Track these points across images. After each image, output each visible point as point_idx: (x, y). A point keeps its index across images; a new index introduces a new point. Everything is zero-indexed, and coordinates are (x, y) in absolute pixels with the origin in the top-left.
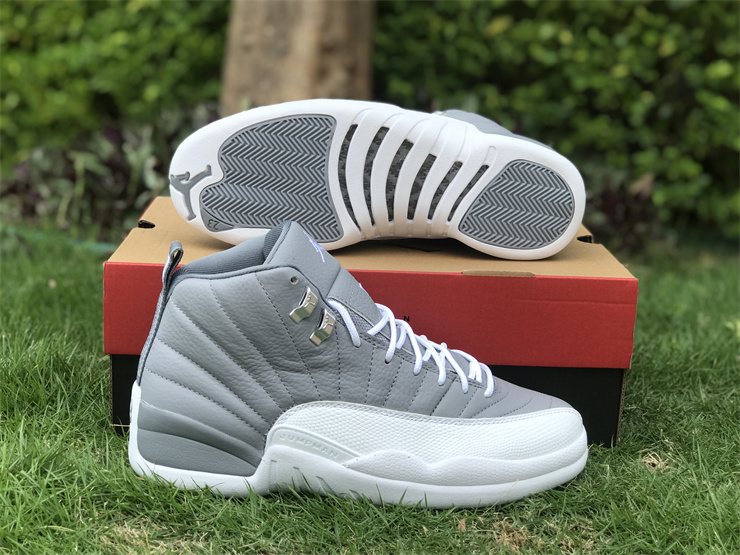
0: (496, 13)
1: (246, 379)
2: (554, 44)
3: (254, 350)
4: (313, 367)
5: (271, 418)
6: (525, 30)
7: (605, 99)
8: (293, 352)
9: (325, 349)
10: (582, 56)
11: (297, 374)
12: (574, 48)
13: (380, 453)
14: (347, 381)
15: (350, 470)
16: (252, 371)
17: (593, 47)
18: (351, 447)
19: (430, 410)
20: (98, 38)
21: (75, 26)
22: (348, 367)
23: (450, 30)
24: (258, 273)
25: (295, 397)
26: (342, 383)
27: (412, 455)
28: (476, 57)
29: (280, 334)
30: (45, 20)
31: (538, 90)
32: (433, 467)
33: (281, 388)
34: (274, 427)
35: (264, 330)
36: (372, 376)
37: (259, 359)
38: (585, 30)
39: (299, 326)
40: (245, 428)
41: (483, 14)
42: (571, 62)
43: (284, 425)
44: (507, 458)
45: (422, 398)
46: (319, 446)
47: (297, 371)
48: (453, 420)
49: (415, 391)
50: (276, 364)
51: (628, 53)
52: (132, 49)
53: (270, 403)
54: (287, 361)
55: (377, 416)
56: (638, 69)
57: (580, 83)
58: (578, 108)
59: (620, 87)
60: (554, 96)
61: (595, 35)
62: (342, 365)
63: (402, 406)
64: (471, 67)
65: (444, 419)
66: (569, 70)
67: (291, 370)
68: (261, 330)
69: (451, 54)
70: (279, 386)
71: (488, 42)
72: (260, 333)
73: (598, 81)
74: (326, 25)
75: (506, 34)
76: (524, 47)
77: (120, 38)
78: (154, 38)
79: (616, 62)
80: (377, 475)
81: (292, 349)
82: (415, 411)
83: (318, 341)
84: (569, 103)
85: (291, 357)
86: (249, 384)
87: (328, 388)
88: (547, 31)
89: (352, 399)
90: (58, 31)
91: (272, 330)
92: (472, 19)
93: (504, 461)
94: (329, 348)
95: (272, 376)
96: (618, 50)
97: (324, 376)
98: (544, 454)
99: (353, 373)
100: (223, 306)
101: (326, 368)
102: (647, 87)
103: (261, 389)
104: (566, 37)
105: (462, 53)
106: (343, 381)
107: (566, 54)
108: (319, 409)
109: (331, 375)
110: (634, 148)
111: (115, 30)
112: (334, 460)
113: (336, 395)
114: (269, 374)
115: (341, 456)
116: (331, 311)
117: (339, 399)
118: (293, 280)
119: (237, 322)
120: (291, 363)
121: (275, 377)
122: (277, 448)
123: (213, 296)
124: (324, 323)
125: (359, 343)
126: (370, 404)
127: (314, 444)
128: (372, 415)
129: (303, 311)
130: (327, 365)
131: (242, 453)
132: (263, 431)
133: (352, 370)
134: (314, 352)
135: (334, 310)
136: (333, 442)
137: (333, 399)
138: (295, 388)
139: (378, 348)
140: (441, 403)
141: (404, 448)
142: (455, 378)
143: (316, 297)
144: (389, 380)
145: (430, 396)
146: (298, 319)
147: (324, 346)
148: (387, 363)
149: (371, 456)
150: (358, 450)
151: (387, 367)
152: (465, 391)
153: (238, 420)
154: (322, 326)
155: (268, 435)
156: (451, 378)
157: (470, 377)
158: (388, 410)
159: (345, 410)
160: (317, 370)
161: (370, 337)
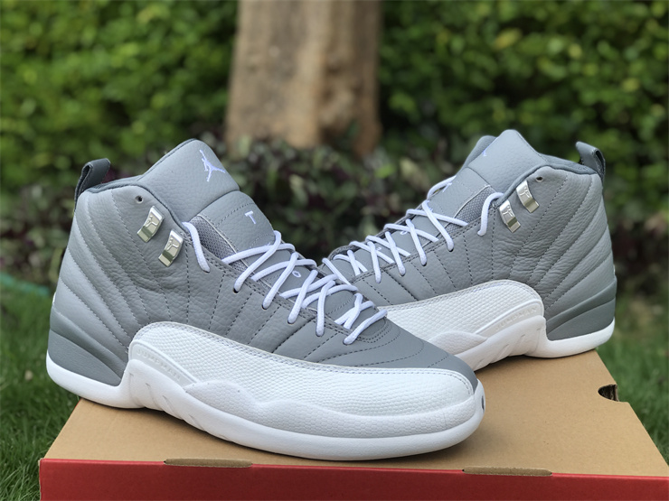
0: (504, 27)
1: (113, 291)
2: (564, 58)
3: (116, 264)
4: (165, 287)
5: (132, 332)
6: (533, 44)
7: (614, 112)
8: (144, 270)
9: (174, 271)
10: (591, 70)
11: (151, 292)
12: (584, 61)
13: (214, 382)
14: (196, 305)
15: (188, 395)
16: (118, 284)
17: (603, 60)
18: (190, 372)
19: (273, 347)
20: (110, 48)
21: (89, 35)
22: (197, 291)
23: (457, 44)
24: (114, 189)
25: (150, 314)
26: (190, 306)
27: (244, 391)
28: (484, 71)
29: (132, 251)
30: (59, 28)
31: (545, 103)
32: (261, 406)
33: (139, 303)
34: (134, 341)
35: (119, 245)
36: (219, 303)
37: (122, 274)
38: (595, 43)
39: (148, 245)
40: (112, 338)
41: (490, 27)
42: (581, 75)
43: (140, 341)
45: (270, 331)
46: (166, 366)
47: (152, 290)
48: (295, 361)
49: (260, 325)
50: (134, 280)
51: (637, 67)
52: (142, 59)
53: (131, 318)
54: (142, 278)
55: (218, 345)
56: (648, 82)
57: (589, 97)
58: (586, 122)
59: (630, 102)
60: (562, 109)
61: (605, 48)
62: (191, 288)
63: (245, 339)
64: (478, 80)
65: (284, 358)
66: (578, 84)
67: (147, 288)
68: (117, 245)
69: (458, 68)
70: (136, 301)
71: (496, 55)
72: (116, 247)
73: (607, 95)
74: (331, 47)
75: (514, 47)
76: (533, 60)
77: (131, 50)
78: (164, 48)
79: (626, 76)
80: (210, 405)
81: (144, 267)
82: (256, 345)
83: (167, 262)
84: (578, 116)
85: (143, 274)
86: (115, 296)
87: (177, 310)
88: (556, 45)
89: (198, 324)
90: (72, 39)
91: (124, 246)
92: (480, 33)
94: (178, 270)
95: (133, 290)
96: (627, 63)
97: (174, 297)
99: (201, 298)
100: (92, 218)
101: (176, 289)
102: (658, 100)
103: (124, 303)
104: (575, 51)
105: (469, 66)
106: (192, 305)
107: (575, 68)
108: (169, 329)
109: (180, 297)
110: (643, 161)
111: (127, 41)
112: (177, 382)
113: (183, 318)
114: (130, 289)
115: (181, 379)
116: (183, 233)
117: (187, 322)
118: (140, 199)
119: (100, 235)
120: (146, 280)
121: (134, 293)
122: (134, 362)
123: (86, 209)
124: (168, 244)
125: (207, 269)
126: (213, 331)
127: (162, 364)
128: (213, 343)
129: (145, 230)
130: (175, 287)
131: (110, 362)
132: (126, 344)
133: (200, 296)
134: (164, 272)
135: (187, 233)
136: (176, 364)
137: (180, 321)
138: (150, 306)
139: (228, 275)
140: (287, 342)
141: (238, 382)
142: (313, 319)
143: (160, 218)
144: (234, 310)
145: (274, 333)
146: (145, 238)
147: (173, 267)
148: (235, 292)
149: (205, 383)
150: (197, 376)
151: (235, 296)
152: (319, 334)
153: (106, 330)
154: (167, 248)
155: (129, 348)
156: (308, 317)
157: (336, 321)
158: (229, 340)
159: (190, 334)
160: (169, 291)
161: (221, 264)
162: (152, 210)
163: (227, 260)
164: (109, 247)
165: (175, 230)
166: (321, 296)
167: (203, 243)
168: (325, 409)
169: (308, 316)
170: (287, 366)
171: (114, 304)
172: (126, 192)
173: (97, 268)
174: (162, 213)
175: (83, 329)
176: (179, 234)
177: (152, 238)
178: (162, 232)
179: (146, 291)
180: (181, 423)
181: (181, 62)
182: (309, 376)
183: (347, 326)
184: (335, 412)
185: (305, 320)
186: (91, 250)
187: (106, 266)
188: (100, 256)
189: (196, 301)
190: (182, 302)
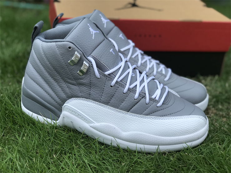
1: (54, 84)
3: (56, 73)
4: (79, 84)
5: (64, 101)
8: (71, 77)
9: (84, 78)
11: (73, 86)
13: (103, 124)
14: (93, 92)
15: (91, 128)
16: (57, 81)
18: (92, 119)
19: (128, 110)
22: (94, 86)
24: (57, 43)
25: (72, 95)
26: (91, 92)
27: (116, 127)
29: (65, 69)
32: (125, 134)
33: (67, 90)
34: (65, 105)
36: (104, 92)
37: (58, 77)
39: (73, 67)
43: (68, 105)
44: (159, 136)
45: (126, 103)
47: (73, 85)
48: (138, 115)
49: (122, 101)
50: (65, 80)
54: (69, 80)
55: (104, 108)
62: (92, 85)
63: (116, 106)
65: (133, 114)
67: (70, 84)
68: (57, 66)
72: (57, 67)
81: (70, 76)
82: (121, 109)
83: (81, 74)
85: (70, 79)
86: (55, 86)
87: (85, 94)
89: (95, 100)
91: (62, 67)
93: (158, 137)
94: (86, 77)
95: (64, 85)
97: (84, 88)
98: (179, 136)
100: (44, 54)
101: (85, 85)
103: (60, 89)
108: (82, 101)
109: (87, 88)
113: (88, 97)
114: (62, 84)
115: (88, 122)
116: (88, 62)
117: (90, 99)
118: (70, 48)
120: (70, 81)
122: (64, 113)
123: (41, 49)
125: (99, 77)
126: (102, 103)
127: (79, 115)
128: (102, 108)
129: (72, 61)
130: (85, 84)
132: (61, 105)
133: (96, 88)
134: (80, 78)
135: (90, 62)
138: (72, 91)
139: (108, 80)
140: (134, 107)
141: (114, 124)
142: (144, 97)
143: (79, 56)
144: (111, 95)
145: (129, 104)
146: (72, 64)
147: (83, 76)
149: (99, 124)
150: (95, 121)
151: (111, 89)
152: (147, 103)
154: (82, 68)
155: (63, 107)
156: (142, 96)
157: (152, 97)
158: (109, 107)
159: (91, 104)
160: (81, 86)
161: (105, 75)
162: (76, 53)
163: (107, 73)
165: (85, 61)
167: (97, 66)
168: (151, 135)
170: (135, 117)
171: (55, 89)
172: (63, 45)
173: (46, 74)
175: (40, 98)
176: (87, 62)
177: (75, 64)
179: (70, 85)
182: (144, 122)
183: (157, 98)
184: (156, 136)
185: (141, 97)
187: (51, 74)
188: (48, 70)
189: (94, 90)
190: (87, 91)
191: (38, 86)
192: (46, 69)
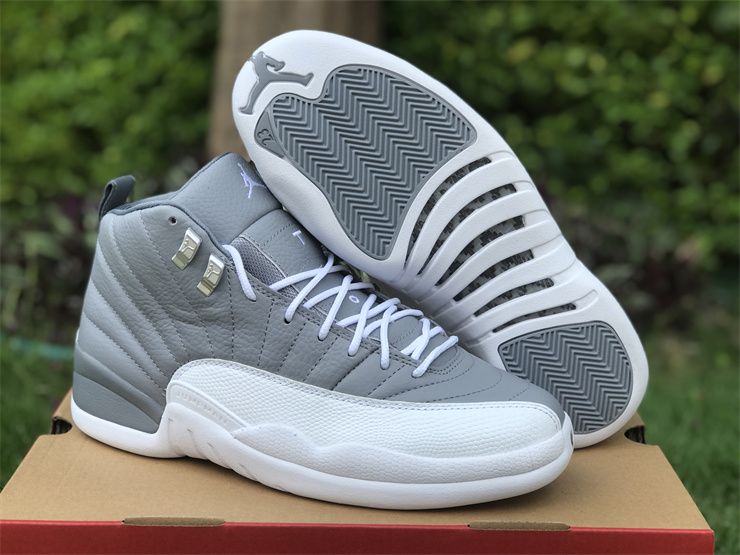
1: (146, 326)
3: (148, 295)
4: (206, 320)
5: (169, 372)
8: (182, 301)
9: (216, 301)
11: (190, 326)
13: (266, 425)
14: (242, 339)
15: (237, 441)
16: (151, 318)
18: (238, 415)
19: (333, 384)
22: (242, 323)
24: (143, 210)
25: (189, 351)
26: (235, 341)
27: (301, 434)
29: (166, 280)
32: (321, 451)
33: (177, 338)
34: (172, 382)
35: (151, 274)
36: (268, 336)
37: (155, 307)
39: (184, 273)
40: (146, 379)
43: (179, 381)
44: (417, 454)
45: (328, 365)
46: (210, 409)
47: (190, 323)
48: (358, 398)
49: (316, 359)
50: (170, 312)
53: (167, 355)
54: (179, 310)
55: (269, 383)
62: (236, 320)
63: (300, 375)
65: (346, 395)
67: (184, 321)
68: (148, 273)
70: (173, 337)
72: (148, 276)
80: (263, 452)
81: (180, 298)
82: (313, 382)
83: (207, 292)
85: (181, 306)
87: (220, 345)
89: (245, 360)
91: (158, 275)
94: (220, 299)
95: (169, 325)
97: (218, 331)
99: (247, 331)
101: (215, 321)
103: (159, 338)
106: (237, 339)
108: (212, 367)
109: (223, 330)
112: (223, 426)
113: (229, 354)
114: (165, 323)
115: (230, 424)
116: (224, 257)
117: (232, 359)
118: (173, 220)
119: (128, 263)
120: (183, 312)
121: (170, 327)
122: (173, 406)
123: (111, 234)
124: (207, 271)
125: (253, 297)
126: (262, 368)
127: (205, 407)
128: (263, 381)
129: (181, 255)
130: (217, 319)
131: (145, 407)
132: (163, 385)
133: (246, 328)
134: (204, 303)
135: (228, 257)
136: (222, 406)
137: (225, 358)
138: (189, 341)
139: (277, 304)
140: (348, 377)
141: (294, 425)
142: (377, 349)
143: (197, 241)
145: (333, 367)
146: (181, 265)
147: (212, 297)
148: (287, 322)
149: (256, 427)
150: (246, 419)
151: (286, 327)
152: (384, 367)
153: (140, 371)
154: (206, 275)
155: (167, 390)
156: (371, 349)
157: (402, 352)
158: (282, 377)
159: (237, 372)
160: (210, 323)
161: (269, 291)
162: (188, 232)
163: (275, 286)
164: (139, 277)
165: (215, 254)
166: (383, 323)
167: (247, 267)
168: (394, 452)
169: (371, 346)
170: (349, 404)
171: (147, 340)
172: (157, 213)
173: (126, 300)
174: (200, 236)
175: (113, 371)
176: (220, 258)
177: (189, 264)
178: (200, 257)
179: (184, 324)
180: (228, 472)
181: (159, 81)
182: (375, 416)
183: (415, 356)
184: (406, 455)
185: (367, 351)
186: (119, 280)
187: (137, 298)
188: (129, 287)
189: (242, 334)
190: (226, 336)
191: (107, 339)
192: (125, 288)
